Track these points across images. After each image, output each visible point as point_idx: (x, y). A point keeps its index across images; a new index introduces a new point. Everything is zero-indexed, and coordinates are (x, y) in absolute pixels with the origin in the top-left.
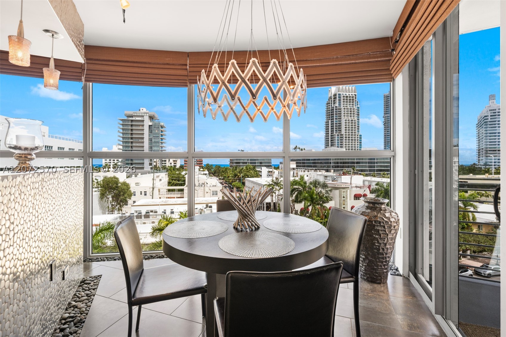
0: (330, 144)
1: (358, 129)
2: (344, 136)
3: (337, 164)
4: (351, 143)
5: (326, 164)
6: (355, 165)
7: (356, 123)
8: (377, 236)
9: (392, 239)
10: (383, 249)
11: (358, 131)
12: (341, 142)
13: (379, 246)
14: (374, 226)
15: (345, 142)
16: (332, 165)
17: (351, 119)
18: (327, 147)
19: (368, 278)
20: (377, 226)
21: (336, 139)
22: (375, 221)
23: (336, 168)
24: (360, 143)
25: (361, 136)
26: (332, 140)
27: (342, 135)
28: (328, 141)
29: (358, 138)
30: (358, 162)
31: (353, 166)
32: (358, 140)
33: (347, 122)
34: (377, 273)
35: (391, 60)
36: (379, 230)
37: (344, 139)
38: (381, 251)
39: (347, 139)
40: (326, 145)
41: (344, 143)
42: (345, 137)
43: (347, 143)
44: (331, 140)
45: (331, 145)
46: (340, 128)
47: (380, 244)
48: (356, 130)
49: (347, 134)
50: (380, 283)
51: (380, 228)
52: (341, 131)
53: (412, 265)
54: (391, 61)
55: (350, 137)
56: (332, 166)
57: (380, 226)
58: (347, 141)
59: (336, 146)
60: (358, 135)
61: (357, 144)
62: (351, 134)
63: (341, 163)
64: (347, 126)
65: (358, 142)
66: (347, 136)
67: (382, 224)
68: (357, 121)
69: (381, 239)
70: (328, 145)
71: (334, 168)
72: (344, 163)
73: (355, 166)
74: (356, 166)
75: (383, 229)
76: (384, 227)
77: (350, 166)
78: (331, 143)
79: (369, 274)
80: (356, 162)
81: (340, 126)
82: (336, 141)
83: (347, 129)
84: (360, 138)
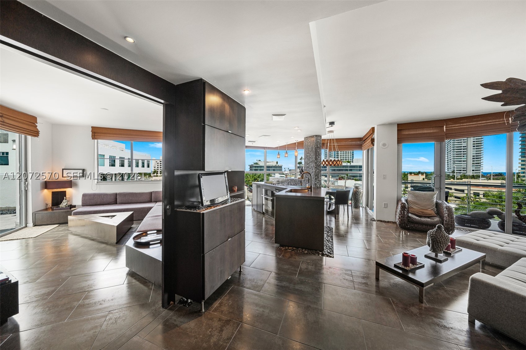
8: (358, 195)
34: (358, 205)
50: (358, 208)
54: (362, 146)
71: (332, 174)
73: (348, 173)
79: (355, 206)
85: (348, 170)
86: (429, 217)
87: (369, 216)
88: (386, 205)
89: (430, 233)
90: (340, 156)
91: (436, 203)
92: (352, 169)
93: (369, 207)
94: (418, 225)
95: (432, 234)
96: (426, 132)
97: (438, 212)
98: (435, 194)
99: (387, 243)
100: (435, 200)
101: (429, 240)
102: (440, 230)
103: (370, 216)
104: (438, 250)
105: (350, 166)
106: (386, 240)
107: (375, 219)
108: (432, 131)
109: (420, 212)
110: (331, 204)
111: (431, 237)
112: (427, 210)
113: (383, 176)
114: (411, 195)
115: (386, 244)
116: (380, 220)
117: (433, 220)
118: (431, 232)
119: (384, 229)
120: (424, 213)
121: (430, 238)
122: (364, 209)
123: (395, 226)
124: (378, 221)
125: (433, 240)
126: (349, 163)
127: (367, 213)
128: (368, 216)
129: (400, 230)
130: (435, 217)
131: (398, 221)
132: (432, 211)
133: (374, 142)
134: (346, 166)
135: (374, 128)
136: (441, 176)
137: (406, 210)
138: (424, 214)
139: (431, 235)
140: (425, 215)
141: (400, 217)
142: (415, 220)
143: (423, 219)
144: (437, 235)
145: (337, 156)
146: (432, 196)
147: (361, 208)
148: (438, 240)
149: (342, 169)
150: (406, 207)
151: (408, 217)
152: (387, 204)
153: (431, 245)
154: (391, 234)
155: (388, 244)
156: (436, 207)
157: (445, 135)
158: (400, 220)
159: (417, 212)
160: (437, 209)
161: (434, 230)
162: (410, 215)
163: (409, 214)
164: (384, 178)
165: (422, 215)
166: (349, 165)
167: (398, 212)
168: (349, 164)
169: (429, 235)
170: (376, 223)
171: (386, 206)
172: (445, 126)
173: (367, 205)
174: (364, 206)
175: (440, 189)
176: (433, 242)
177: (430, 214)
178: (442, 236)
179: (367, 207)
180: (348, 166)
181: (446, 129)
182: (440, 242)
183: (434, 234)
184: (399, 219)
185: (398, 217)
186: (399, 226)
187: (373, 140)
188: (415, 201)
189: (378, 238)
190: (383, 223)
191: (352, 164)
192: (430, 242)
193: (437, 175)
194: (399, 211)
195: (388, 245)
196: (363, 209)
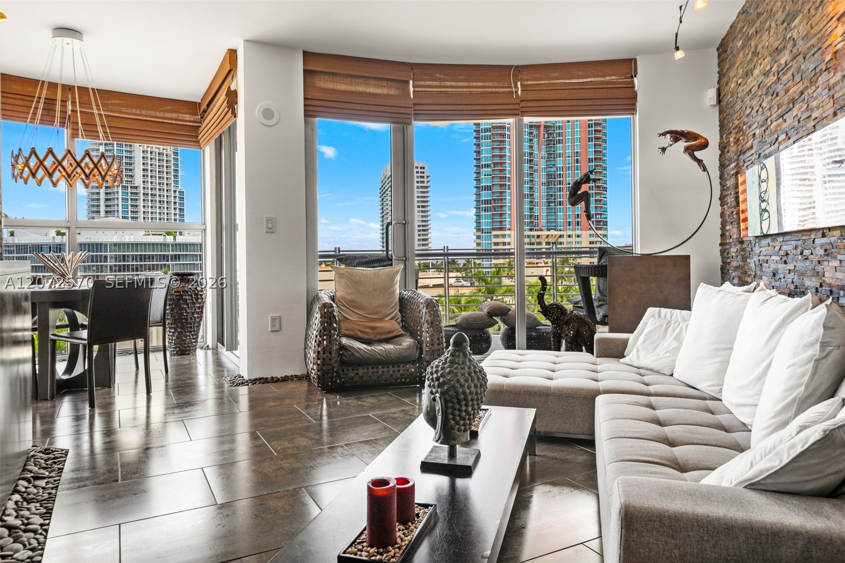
0: (102, 209)
1: (176, 176)
2: (142, 191)
3: (124, 260)
4: (158, 211)
5: (92, 261)
6: (170, 262)
7: (170, 161)
8: (185, 306)
9: (199, 308)
10: (191, 318)
11: (176, 182)
12: (132, 206)
13: (187, 316)
14: (183, 295)
15: (144, 206)
16: (109, 263)
17: (157, 151)
18: (94, 215)
19: (177, 351)
20: (185, 295)
21: (120, 197)
22: (183, 291)
23: (120, 271)
24: (181, 210)
25: (182, 193)
26: (110, 200)
27: (136, 188)
28: (98, 200)
29: (175, 197)
30: (175, 255)
31: (165, 265)
32: (175, 203)
33: (149, 155)
34: (186, 344)
35: (200, 127)
36: (186, 299)
37: (142, 197)
38: (189, 320)
39: (150, 198)
40: (93, 212)
41: (142, 210)
42: (144, 194)
43: (150, 210)
44: (107, 200)
45: (106, 212)
46: (131, 170)
47: (188, 313)
48: (170, 178)
49: (149, 186)
50: (189, 354)
51: (187, 297)
52: (132, 176)
53: (220, 336)
54: (201, 129)
55: (155, 195)
56: (111, 267)
57: (188, 295)
58: (150, 204)
59: (121, 215)
60: (175, 192)
61: (173, 212)
62: (158, 187)
63: (134, 258)
64: (149, 168)
65: (175, 209)
66: (150, 192)
67: (189, 293)
68: (173, 156)
69: (188, 308)
70: (98, 212)
71: (115, 271)
72: (143, 258)
73: (169, 266)
74: (173, 265)
75: (190, 298)
76: (192, 296)
77: (157, 265)
78: (107, 206)
79: (178, 347)
80: (172, 256)
81: (131, 164)
82: (120, 203)
83: (149, 174)
84: (182, 199)
85: (168, 256)
86: (387, 341)
87: (226, 374)
88: (277, 322)
89: (437, 372)
90: (144, 212)
91: (399, 298)
92: (179, 255)
93: (225, 343)
94: (366, 370)
95: (442, 375)
96: (371, 90)
97: (406, 323)
98: (397, 272)
99: (290, 451)
100: (398, 291)
101: (434, 400)
102: (461, 355)
103: (228, 371)
104: (459, 430)
105: (172, 246)
106: (286, 444)
107: (246, 378)
108: (385, 91)
109: (367, 330)
110: (78, 345)
111: (439, 386)
112: (381, 320)
113: (267, 223)
114: (343, 281)
115: (286, 457)
116: (260, 379)
117: (400, 345)
118: (437, 367)
119: (274, 404)
120: (376, 331)
121: (437, 392)
122: (210, 352)
123: (304, 386)
124: (254, 381)
125: (447, 396)
126: (172, 237)
127: (219, 365)
128: (223, 371)
129: (320, 398)
130: (403, 338)
131: (315, 367)
132: (393, 322)
133: (236, 103)
134: (161, 244)
135: (235, 51)
136: (406, 222)
137: (335, 325)
138: (378, 333)
139: (438, 379)
140: (378, 337)
141: (319, 352)
142: (358, 355)
143: (378, 348)
144: (456, 375)
145: (132, 212)
146: (391, 278)
147: (200, 353)
148: (461, 390)
149: (149, 256)
150: (334, 317)
151: (342, 347)
152: (280, 317)
153: (439, 418)
154: (297, 415)
155: (294, 455)
156: (400, 311)
157: (412, 106)
158: (319, 362)
159: (361, 331)
160: (402, 317)
161: (442, 358)
162: (344, 341)
163: (342, 338)
164: (270, 231)
165: (372, 337)
166: (172, 241)
167: (314, 337)
168: (170, 239)
169: (432, 379)
170: (250, 392)
171: (277, 326)
172: (411, 82)
173: (220, 339)
174: (210, 343)
175: (405, 259)
176: (446, 407)
177: (390, 332)
178: (470, 374)
179: (219, 345)
180: (169, 245)
181: (414, 91)
182: (466, 399)
183: (449, 373)
184: (318, 359)
185: (314, 353)
186: (319, 383)
187: (232, 97)
188: (353, 297)
189: (258, 443)
190: (270, 385)
191: (180, 239)
192: (438, 407)
193: (397, 220)
194: (315, 332)
195: (292, 460)
196: (206, 354)
